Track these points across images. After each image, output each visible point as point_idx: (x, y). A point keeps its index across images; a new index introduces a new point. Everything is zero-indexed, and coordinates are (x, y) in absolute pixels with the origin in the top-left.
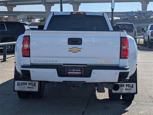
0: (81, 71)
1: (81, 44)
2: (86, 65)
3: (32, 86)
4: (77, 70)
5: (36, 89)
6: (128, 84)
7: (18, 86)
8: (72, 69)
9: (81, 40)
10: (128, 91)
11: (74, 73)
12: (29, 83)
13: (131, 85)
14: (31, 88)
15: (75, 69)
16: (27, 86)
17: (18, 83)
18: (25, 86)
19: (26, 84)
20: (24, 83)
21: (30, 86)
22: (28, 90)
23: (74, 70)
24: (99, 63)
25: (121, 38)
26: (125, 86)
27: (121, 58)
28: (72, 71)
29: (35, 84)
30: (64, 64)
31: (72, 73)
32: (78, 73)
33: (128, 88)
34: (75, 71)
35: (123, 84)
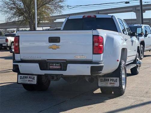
0: (61, 66)
1: (59, 42)
2: (66, 60)
3: (32, 80)
4: (57, 65)
5: (35, 82)
6: (112, 78)
7: (20, 79)
8: (53, 64)
9: (59, 38)
10: (112, 85)
11: (55, 67)
12: (29, 77)
13: (115, 80)
14: (31, 81)
15: (56, 64)
16: (28, 79)
17: (21, 76)
18: (26, 79)
19: (27, 78)
20: (25, 77)
21: (30, 79)
22: (28, 83)
23: (54, 65)
24: (75, 59)
25: (93, 36)
26: (110, 80)
27: (93, 54)
28: (53, 66)
29: (34, 78)
30: (48, 60)
31: (53, 67)
32: (58, 67)
33: (112, 82)
34: (56, 66)
35: (108, 78)
